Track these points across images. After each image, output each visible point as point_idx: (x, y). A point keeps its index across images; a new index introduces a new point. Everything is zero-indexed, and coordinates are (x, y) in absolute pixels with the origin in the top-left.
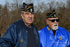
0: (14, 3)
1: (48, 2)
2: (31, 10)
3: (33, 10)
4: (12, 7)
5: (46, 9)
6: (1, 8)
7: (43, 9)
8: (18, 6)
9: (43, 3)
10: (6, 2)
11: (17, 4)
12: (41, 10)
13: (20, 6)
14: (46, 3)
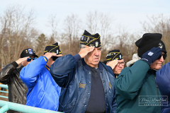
0: (66, 33)
1: (118, 34)
2: (97, 44)
3: (99, 43)
4: (62, 38)
5: (115, 45)
6: (45, 40)
7: (110, 44)
8: (71, 38)
9: (110, 36)
10: (53, 31)
11: (71, 35)
12: (106, 46)
13: (74, 38)
14: (115, 35)
